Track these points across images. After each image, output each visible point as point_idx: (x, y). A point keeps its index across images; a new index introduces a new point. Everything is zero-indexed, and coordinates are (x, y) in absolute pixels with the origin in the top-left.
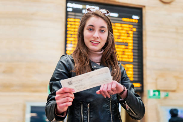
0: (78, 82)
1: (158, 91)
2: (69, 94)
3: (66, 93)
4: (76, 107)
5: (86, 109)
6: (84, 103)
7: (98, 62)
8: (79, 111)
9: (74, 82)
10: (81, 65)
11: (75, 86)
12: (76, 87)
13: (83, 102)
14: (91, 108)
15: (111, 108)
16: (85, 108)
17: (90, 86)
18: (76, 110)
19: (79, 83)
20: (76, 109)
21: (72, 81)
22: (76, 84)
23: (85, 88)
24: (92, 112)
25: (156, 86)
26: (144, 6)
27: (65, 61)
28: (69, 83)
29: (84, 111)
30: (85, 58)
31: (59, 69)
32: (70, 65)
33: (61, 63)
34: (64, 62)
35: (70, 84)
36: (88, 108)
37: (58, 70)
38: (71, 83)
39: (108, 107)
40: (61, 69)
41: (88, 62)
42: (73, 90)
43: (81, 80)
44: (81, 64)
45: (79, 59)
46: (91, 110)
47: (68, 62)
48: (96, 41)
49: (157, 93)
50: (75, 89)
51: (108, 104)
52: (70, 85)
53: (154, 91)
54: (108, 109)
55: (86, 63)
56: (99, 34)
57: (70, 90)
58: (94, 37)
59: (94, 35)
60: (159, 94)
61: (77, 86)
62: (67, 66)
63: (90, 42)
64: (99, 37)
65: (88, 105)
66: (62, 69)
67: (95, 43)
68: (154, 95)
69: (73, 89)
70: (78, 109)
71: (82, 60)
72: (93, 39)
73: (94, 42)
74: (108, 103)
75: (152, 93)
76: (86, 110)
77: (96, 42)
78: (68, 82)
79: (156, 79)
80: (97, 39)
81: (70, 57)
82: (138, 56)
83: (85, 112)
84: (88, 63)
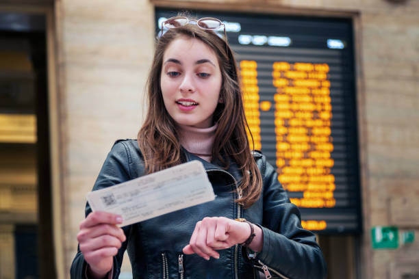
0: (129, 198)
1: (394, 229)
2: (107, 227)
3: (101, 224)
4: (150, 265)
5: (175, 269)
6: (170, 256)
7: (205, 153)
8: (159, 275)
9: (119, 197)
10: (162, 162)
11: (123, 209)
12: (125, 210)
13: (167, 252)
14: (187, 266)
15: (238, 265)
16: (172, 267)
17: (160, 209)
18: (152, 273)
19: (130, 200)
20: (151, 271)
21: (112, 195)
22: (125, 202)
23: (147, 214)
24: (189, 276)
25: (389, 216)
26: (357, 13)
27: (122, 154)
28: (106, 201)
29: (170, 273)
30: (170, 146)
31: (105, 176)
32: (134, 165)
33: (112, 161)
34: (119, 157)
35: (109, 204)
36: (181, 265)
37: (105, 178)
38: (112, 201)
39: (228, 262)
40: (111, 174)
41: (176, 155)
42: (118, 219)
43: (137, 193)
44: (159, 159)
45: (155, 146)
46: (188, 272)
47: (129, 157)
48: (188, 101)
49: (391, 235)
50: (123, 216)
51: (229, 256)
52: (110, 206)
53: (385, 231)
54: (230, 267)
55: (173, 157)
56: (192, 80)
57: (110, 217)
58: (181, 90)
59: (180, 84)
60: (396, 237)
61: (127, 208)
62: (127, 167)
63: (176, 105)
64: (193, 89)
65: (180, 259)
66: (113, 175)
67: (186, 106)
68: (385, 240)
69: (120, 216)
70: (156, 271)
71: (163, 151)
72: (179, 96)
73: (184, 103)
74: (230, 254)
75: (379, 236)
76: (176, 272)
77: (188, 104)
78: (105, 198)
79: (389, 201)
80: (189, 94)
81: (135, 144)
82: (346, 144)
83: (174, 275)
84: (178, 157)
